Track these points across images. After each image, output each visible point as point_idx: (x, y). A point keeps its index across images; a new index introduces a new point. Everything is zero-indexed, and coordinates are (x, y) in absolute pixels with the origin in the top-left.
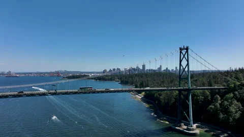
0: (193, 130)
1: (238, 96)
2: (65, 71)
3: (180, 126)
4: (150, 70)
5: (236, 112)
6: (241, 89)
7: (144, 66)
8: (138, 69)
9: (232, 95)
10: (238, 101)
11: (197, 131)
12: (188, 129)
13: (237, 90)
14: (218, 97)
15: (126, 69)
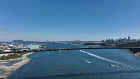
4: (134, 40)
7: (129, 38)
8: (125, 39)
15: (117, 39)
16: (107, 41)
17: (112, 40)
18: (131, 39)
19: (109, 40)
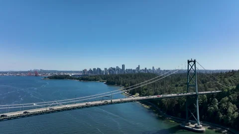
0: (200, 128)
1: (232, 99)
2: (41, 70)
3: (188, 125)
4: (129, 70)
5: (234, 113)
6: (234, 93)
7: (123, 66)
8: (118, 69)
9: (227, 98)
10: (233, 104)
11: (204, 129)
12: (196, 127)
13: (230, 95)
14: (216, 100)
15: (106, 69)
16: (90, 71)
17: (99, 70)
18: (125, 69)
19: (94, 69)
